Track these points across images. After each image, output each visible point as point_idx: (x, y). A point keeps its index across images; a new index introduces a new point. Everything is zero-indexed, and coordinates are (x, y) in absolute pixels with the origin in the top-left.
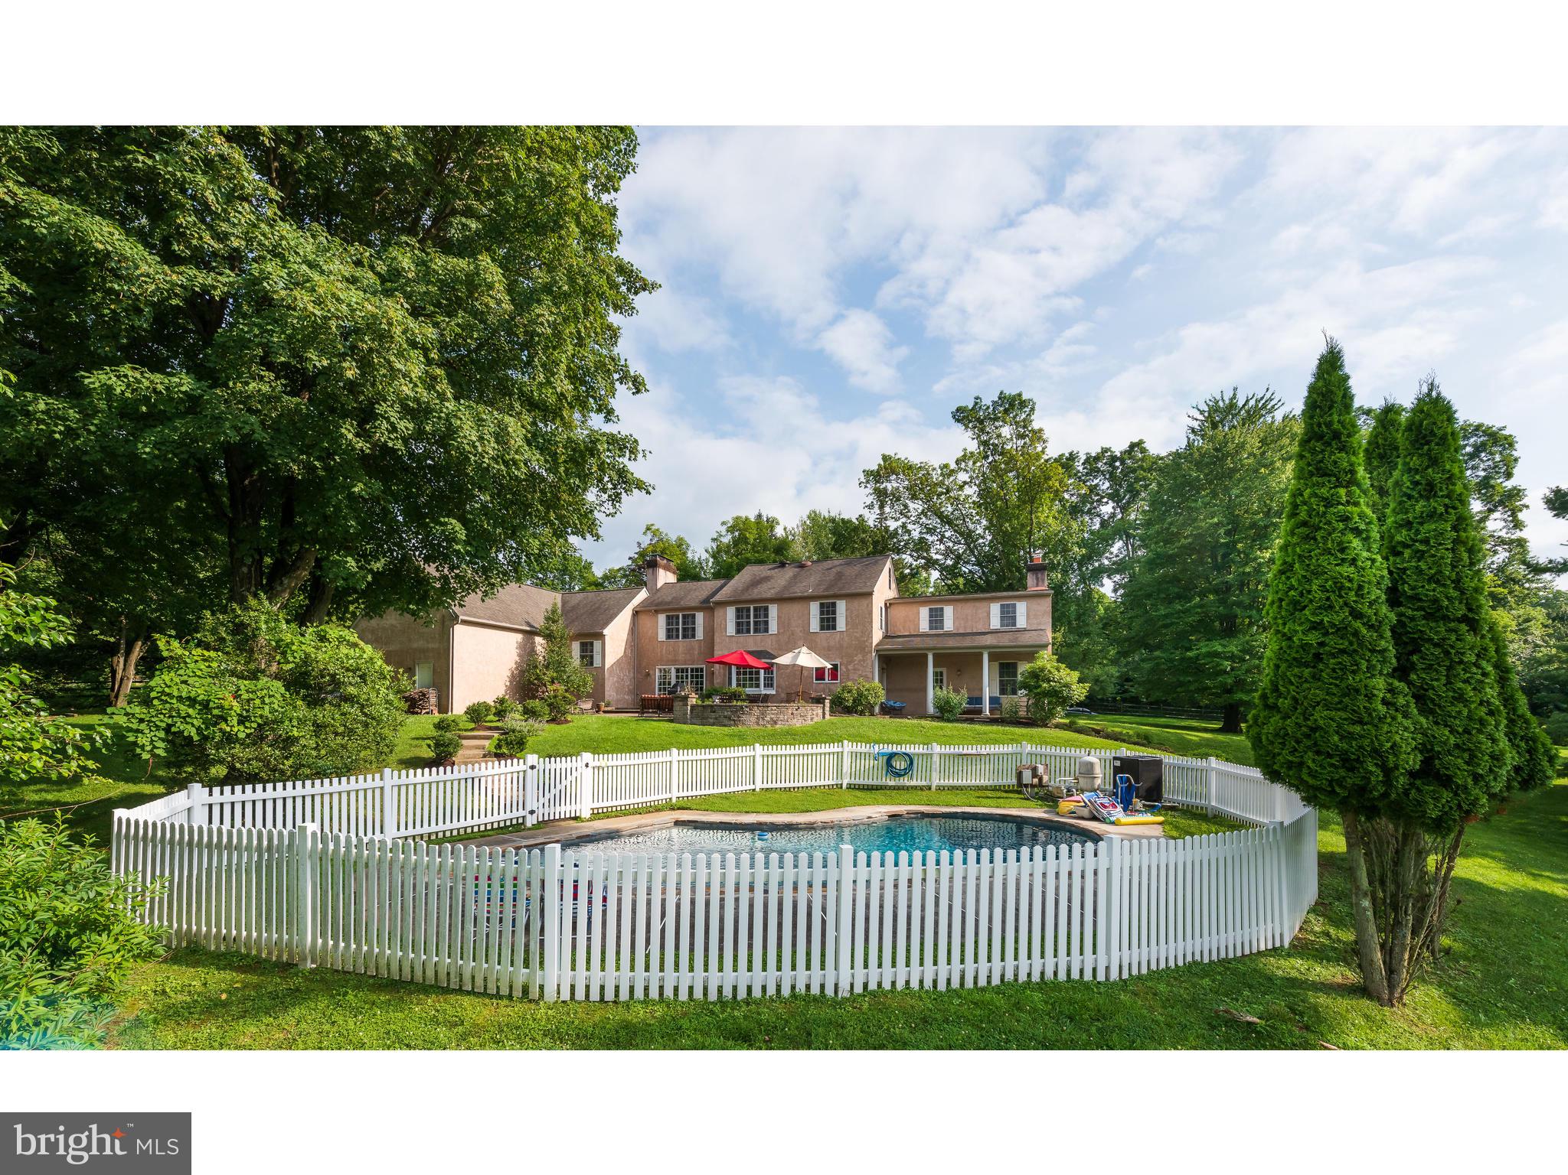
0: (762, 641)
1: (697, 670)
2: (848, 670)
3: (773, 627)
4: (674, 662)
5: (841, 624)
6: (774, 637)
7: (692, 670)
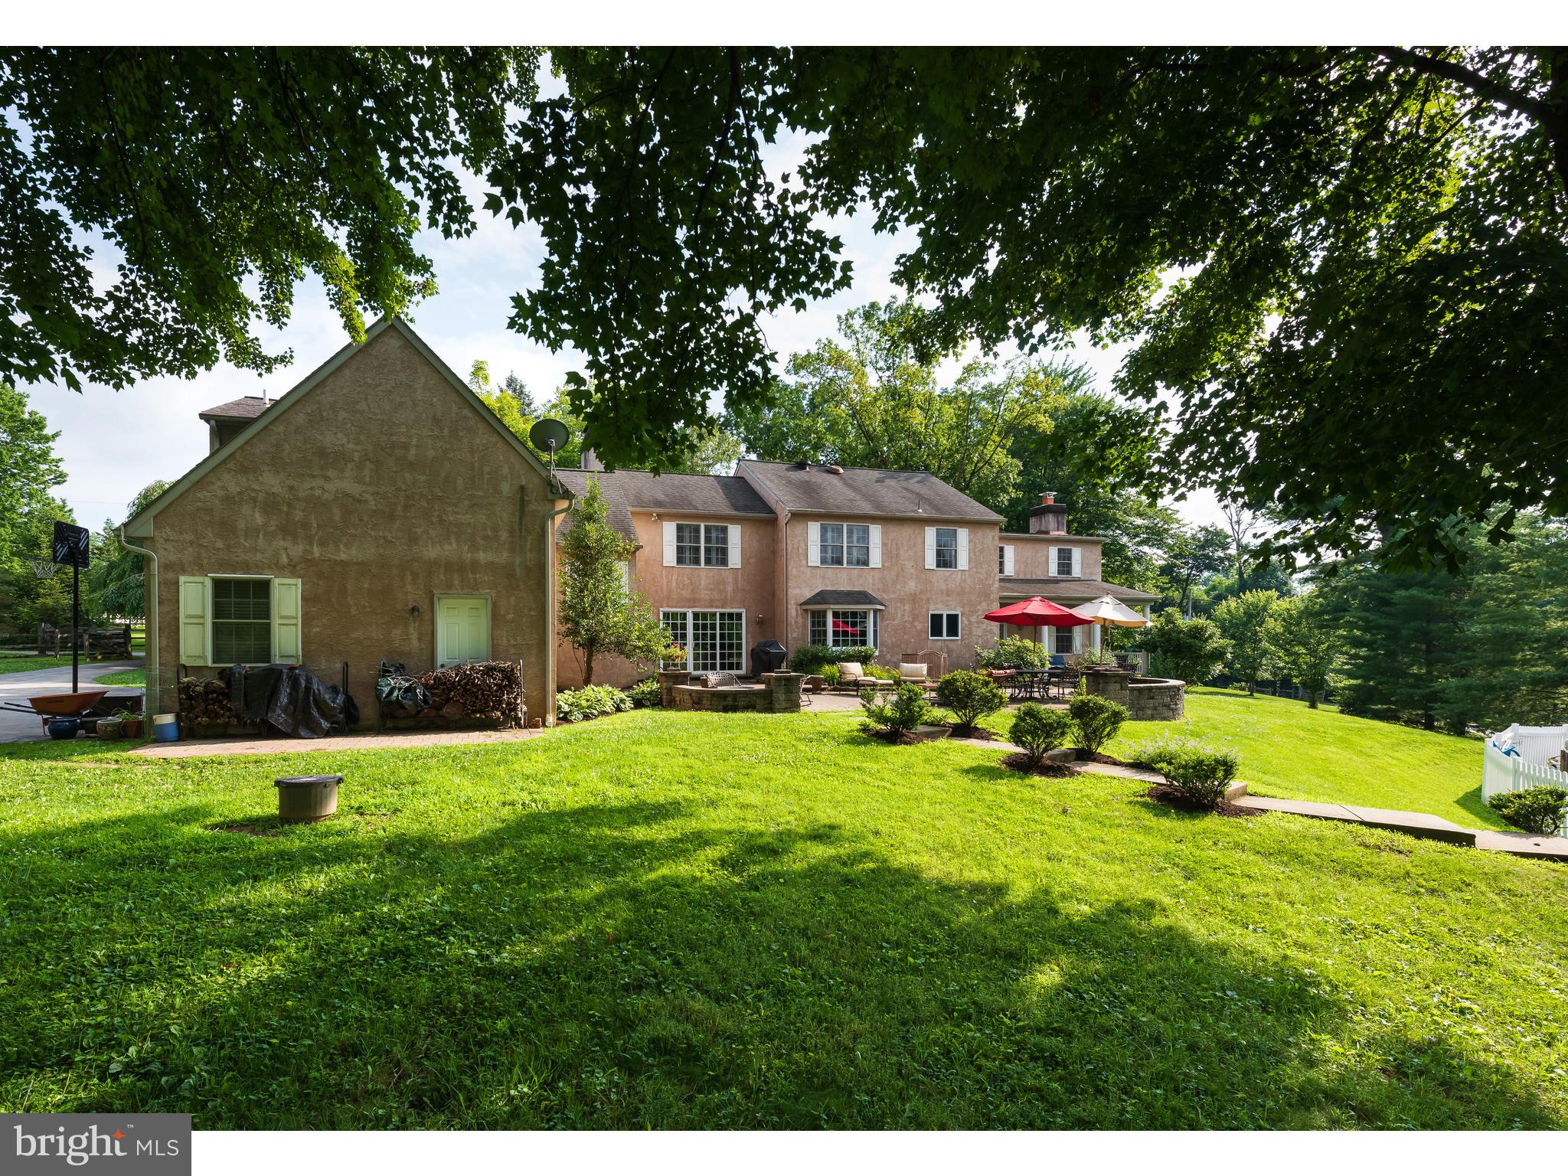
0: (860, 576)
1: (731, 616)
2: (970, 623)
3: (876, 559)
4: (692, 602)
5: (963, 561)
6: (877, 573)
7: (722, 615)
